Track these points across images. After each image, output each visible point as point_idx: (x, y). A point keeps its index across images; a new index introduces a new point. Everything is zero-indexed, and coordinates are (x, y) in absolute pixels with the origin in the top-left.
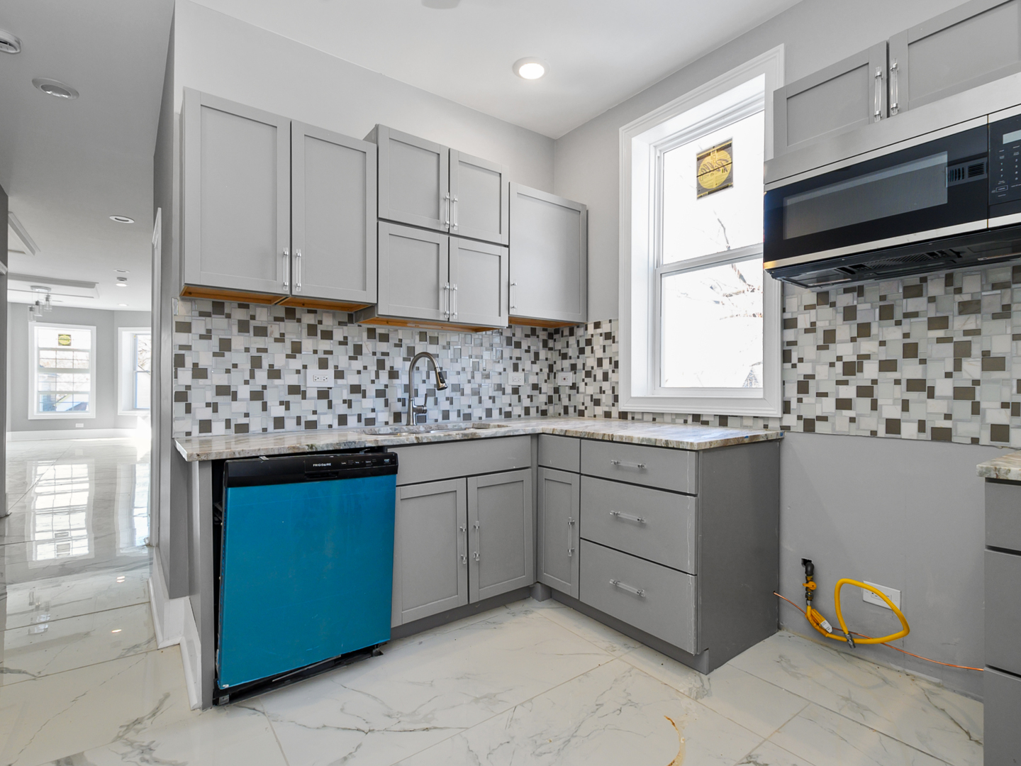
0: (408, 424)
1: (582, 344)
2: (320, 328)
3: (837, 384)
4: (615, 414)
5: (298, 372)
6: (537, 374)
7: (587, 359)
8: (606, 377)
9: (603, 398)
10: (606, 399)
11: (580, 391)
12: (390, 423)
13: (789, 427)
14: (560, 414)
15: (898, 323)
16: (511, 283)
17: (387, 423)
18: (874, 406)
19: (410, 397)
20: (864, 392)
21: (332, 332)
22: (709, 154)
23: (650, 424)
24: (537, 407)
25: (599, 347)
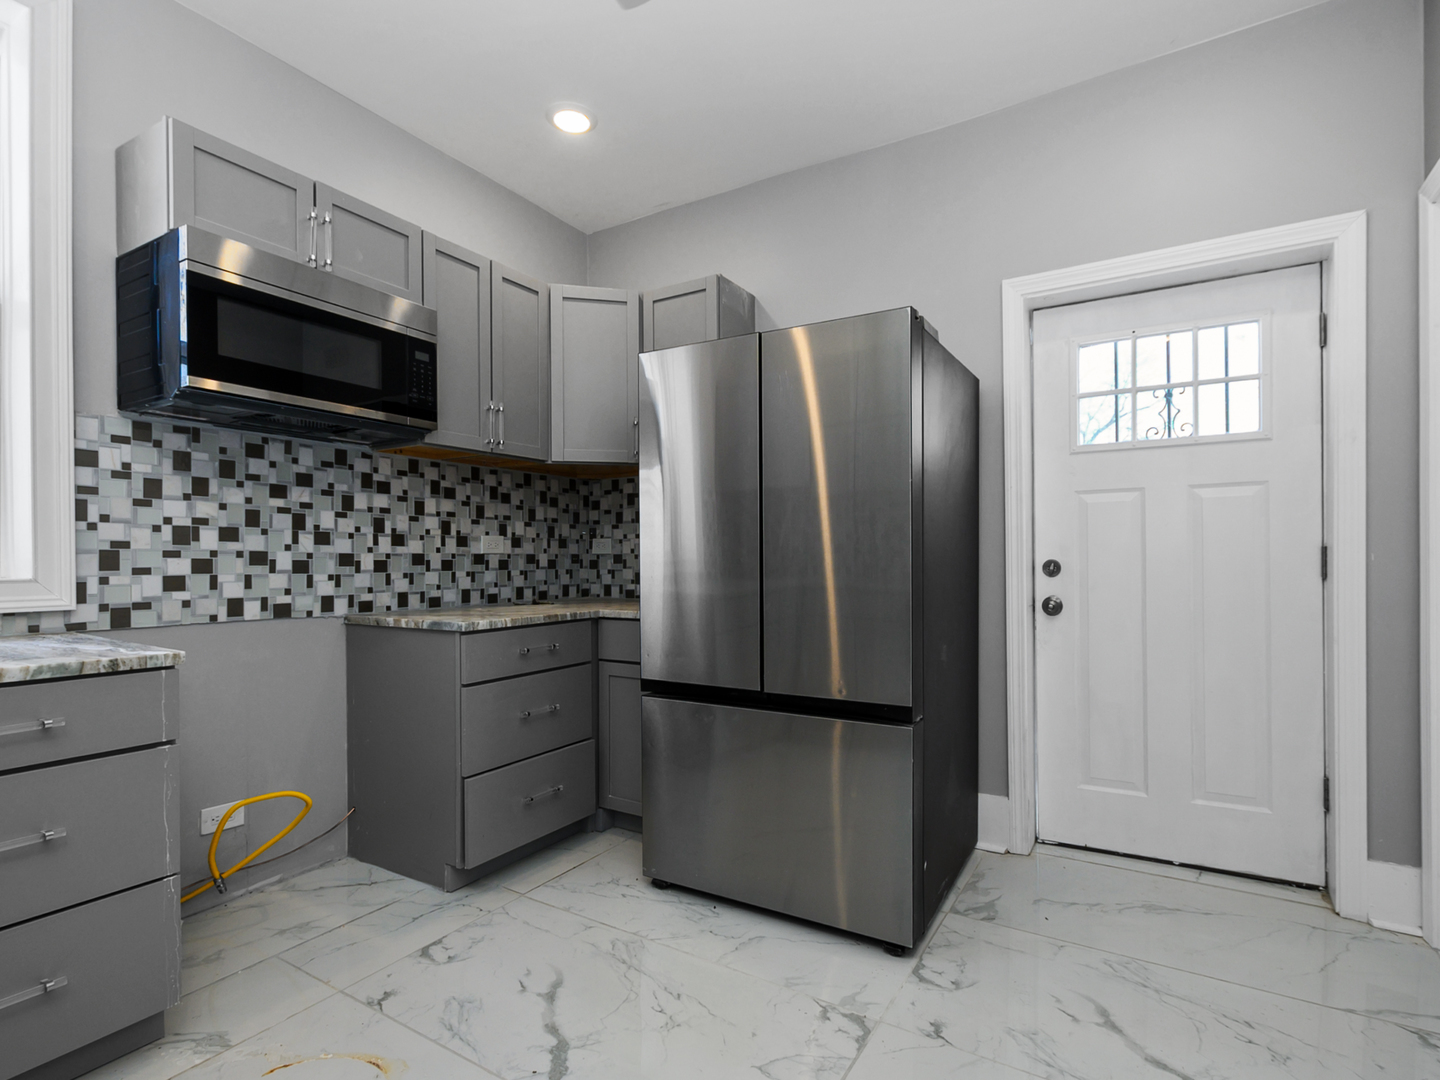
3: (164, 556)
13: (85, 624)
18: (214, 584)
20: (202, 566)
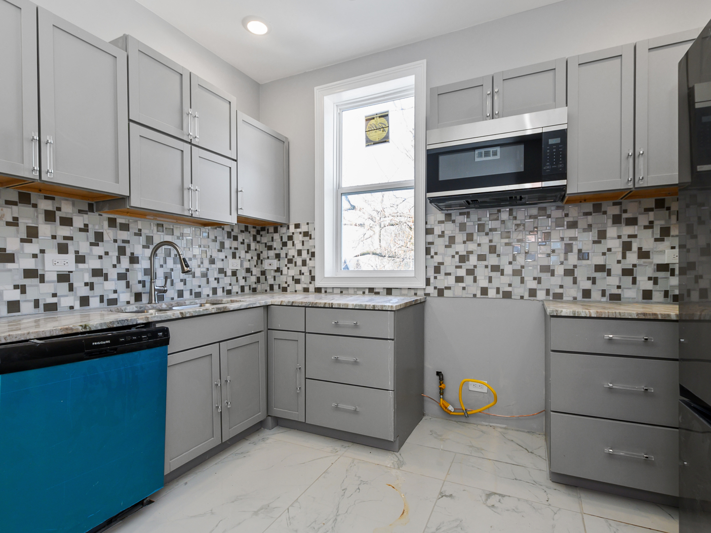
0: (150, 302)
1: (285, 239)
2: (58, 214)
3: (456, 268)
4: (312, 289)
5: (35, 256)
6: (249, 260)
7: (289, 250)
8: (304, 263)
9: (302, 278)
10: (306, 279)
11: (283, 273)
12: (131, 303)
13: (430, 294)
14: (266, 291)
15: (487, 234)
16: (239, 190)
17: (128, 303)
18: (475, 280)
19: (151, 279)
20: (470, 272)
21: (72, 219)
22: (374, 118)
23: (338, 296)
24: (250, 286)
25: (298, 242)
